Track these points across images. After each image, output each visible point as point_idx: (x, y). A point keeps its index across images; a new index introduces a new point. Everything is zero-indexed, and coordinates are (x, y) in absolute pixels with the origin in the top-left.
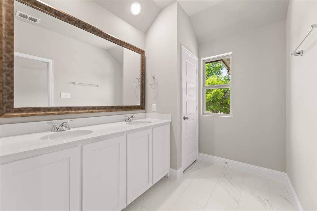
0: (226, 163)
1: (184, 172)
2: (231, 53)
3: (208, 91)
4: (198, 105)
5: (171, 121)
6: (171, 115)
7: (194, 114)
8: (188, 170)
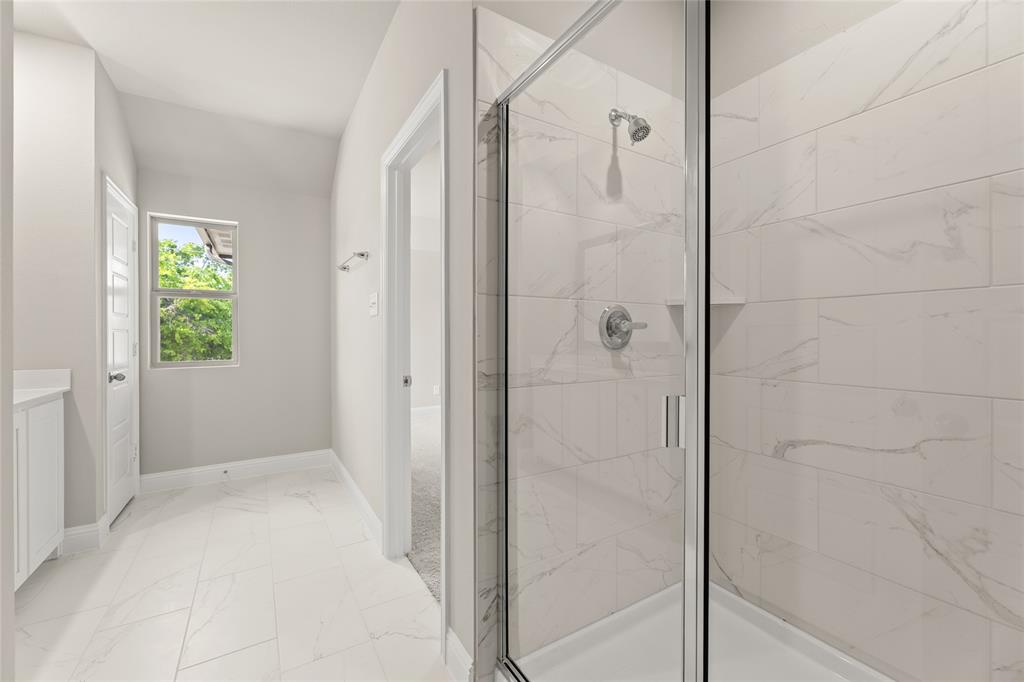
0: (226, 472)
1: (110, 526)
2: (236, 223)
3: (166, 303)
4: (137, 341)
5: (67, 388)
6: (67, 372)
7: (127, 367)
8: (121, 519)
